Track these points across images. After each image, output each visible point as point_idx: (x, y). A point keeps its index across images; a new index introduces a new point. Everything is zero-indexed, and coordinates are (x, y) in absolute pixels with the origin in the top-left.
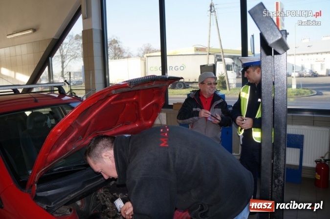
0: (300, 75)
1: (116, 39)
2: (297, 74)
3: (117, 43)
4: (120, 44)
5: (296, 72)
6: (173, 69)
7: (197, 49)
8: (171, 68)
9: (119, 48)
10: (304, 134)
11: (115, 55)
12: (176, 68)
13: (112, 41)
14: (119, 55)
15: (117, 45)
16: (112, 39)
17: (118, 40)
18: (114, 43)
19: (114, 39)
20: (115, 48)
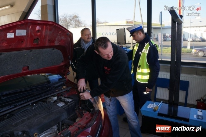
0: (194, 40)
1: (77, 15)
2: (191, 40)
3: (77, 18)
4: (79, 18)
5: (191, 38)
6: (111, 34)
7: (127, 22)
8: (110, 34)
9: (79, 21)
10: (189, 81)
11: (76, 25)
12: (113, 33)
13: (74, 16)
14: (78, 25)
15: (77, 19)
16: (74, 15)
17: (78, 16)
18: (76, 17)
19: (76, 15)
20: (76, 21)
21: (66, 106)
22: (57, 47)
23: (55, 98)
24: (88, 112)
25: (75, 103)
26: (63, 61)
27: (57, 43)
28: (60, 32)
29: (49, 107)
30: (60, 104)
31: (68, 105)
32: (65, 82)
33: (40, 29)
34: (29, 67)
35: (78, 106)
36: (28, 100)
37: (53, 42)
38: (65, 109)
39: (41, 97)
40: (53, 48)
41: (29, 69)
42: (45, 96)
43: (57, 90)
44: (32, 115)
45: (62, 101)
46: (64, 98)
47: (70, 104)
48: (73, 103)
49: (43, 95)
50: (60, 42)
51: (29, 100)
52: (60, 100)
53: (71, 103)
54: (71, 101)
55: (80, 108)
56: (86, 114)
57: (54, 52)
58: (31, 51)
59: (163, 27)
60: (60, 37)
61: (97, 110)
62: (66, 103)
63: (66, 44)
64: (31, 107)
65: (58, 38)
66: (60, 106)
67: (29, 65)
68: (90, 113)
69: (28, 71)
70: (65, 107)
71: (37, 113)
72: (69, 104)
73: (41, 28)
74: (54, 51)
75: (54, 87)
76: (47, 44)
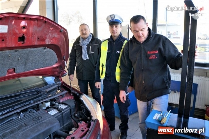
0: (198, 38)
10: (197, 83)
11: (79, 21)
13: (76, 12)
14: (81, 21)
18: (78, 13)
19: (78, 11)
21: (59, 114)
22: (49, 46)
23: (48, 104)
24: (83, 122)
25: (71, 110)
26: (56, 62)
27: (48, 42)
28: (52, 29)
29: (39, 117)
30: (53, 112)
31: (61, 113)
32: (60, 85)
33: (26, 25)
34: (16, 69)
35: (74, 113)
36: (13, 108)
37: (44, 40)
38: (59, 117)
39: (30, 104)
40: (44, 47)
41: (16, 71)
42: (34, 102)
43: (49, 96)
44: (17, 126)
45: (54, 108)
46: (58, 104)
47: (65, 112)
48: (67, 110)
49: (32, 102)
50: (51, 41)
51: (15, 108)
52: (53, 106)
53: (65, 110)
54: (66, 108)
55: (76, 115)
56: (81, 124)
57: (46, 52)
58: (16, 51)
59: (168, 24)
60: (52, 35)
61: (95, 120)
62: (60, 110)
63: (60, 43)
64: (17, 117)
65: (50, 35)
66: (53, 114)
67: (16, 67)
68: (86, 123)
69: (15, 74)
70: (58, 116)
71: (23, 124)
72: (63, 111)
73: (28, 24)
74: (45, 50)
75: (46, 91)
76: (36, 43)
